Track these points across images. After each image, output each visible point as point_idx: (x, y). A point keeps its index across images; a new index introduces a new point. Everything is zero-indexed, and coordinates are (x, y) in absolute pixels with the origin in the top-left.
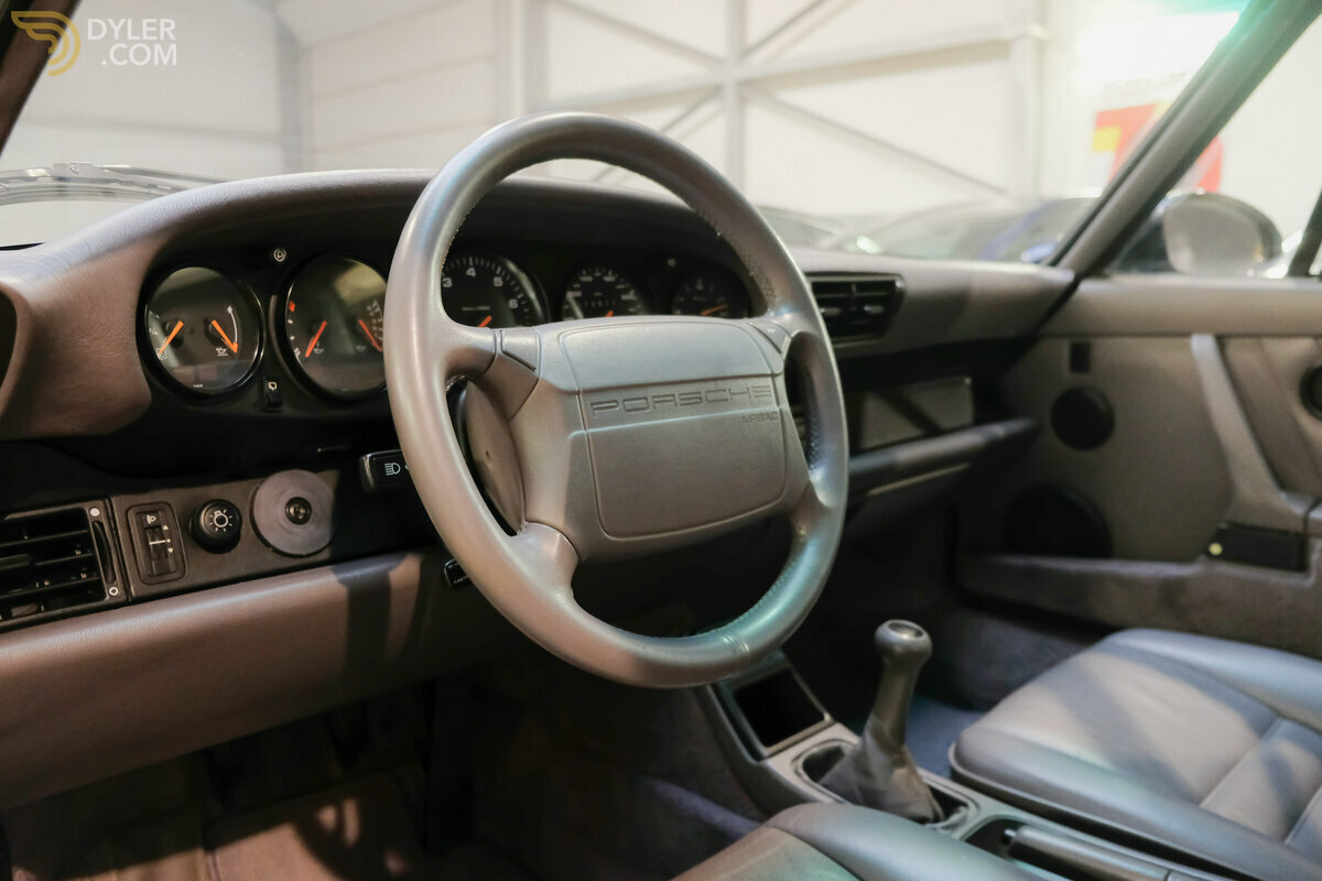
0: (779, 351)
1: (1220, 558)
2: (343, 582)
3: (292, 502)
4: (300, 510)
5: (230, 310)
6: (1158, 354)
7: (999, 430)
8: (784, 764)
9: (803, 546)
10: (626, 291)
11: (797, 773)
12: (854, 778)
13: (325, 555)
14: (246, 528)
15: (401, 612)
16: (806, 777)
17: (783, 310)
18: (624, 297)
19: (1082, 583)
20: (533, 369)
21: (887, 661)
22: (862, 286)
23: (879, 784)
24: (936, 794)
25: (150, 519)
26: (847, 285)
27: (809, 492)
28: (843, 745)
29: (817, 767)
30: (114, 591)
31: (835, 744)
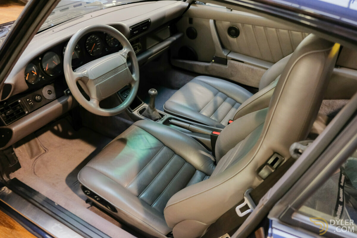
0: (125, 58)
1: (214, 62)
2: (61, 103)
3: (48, 91)
4: (50, 92)
5: (33, 67)
6: (204, 22)
7: (174, 38)
8: (136, 113)
9: (133, 88)
10: (97, 38)
11: (138, 114)
12: (147, 113)
13: (55, 98)
14: (43, 98)
15: (70, 105)
16: (139, 114)
17: (125, 48)
18: (97, 39)
19: (192, 66)
20: (88, 77)
21: (150, 96)
22: (142, 24)
23: (151, 114)
24: (160, 114)
25: (28, 100)
26: (139, 26)
27: (133, 80)
28: (146, 107)
29: (141, 112)
30: (27, 112)
31: (144, 107)
